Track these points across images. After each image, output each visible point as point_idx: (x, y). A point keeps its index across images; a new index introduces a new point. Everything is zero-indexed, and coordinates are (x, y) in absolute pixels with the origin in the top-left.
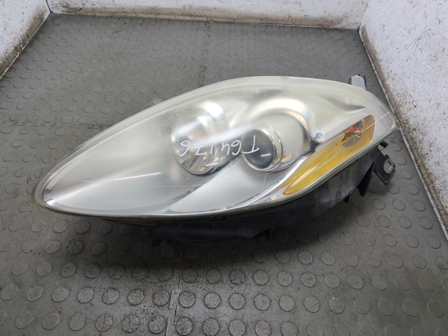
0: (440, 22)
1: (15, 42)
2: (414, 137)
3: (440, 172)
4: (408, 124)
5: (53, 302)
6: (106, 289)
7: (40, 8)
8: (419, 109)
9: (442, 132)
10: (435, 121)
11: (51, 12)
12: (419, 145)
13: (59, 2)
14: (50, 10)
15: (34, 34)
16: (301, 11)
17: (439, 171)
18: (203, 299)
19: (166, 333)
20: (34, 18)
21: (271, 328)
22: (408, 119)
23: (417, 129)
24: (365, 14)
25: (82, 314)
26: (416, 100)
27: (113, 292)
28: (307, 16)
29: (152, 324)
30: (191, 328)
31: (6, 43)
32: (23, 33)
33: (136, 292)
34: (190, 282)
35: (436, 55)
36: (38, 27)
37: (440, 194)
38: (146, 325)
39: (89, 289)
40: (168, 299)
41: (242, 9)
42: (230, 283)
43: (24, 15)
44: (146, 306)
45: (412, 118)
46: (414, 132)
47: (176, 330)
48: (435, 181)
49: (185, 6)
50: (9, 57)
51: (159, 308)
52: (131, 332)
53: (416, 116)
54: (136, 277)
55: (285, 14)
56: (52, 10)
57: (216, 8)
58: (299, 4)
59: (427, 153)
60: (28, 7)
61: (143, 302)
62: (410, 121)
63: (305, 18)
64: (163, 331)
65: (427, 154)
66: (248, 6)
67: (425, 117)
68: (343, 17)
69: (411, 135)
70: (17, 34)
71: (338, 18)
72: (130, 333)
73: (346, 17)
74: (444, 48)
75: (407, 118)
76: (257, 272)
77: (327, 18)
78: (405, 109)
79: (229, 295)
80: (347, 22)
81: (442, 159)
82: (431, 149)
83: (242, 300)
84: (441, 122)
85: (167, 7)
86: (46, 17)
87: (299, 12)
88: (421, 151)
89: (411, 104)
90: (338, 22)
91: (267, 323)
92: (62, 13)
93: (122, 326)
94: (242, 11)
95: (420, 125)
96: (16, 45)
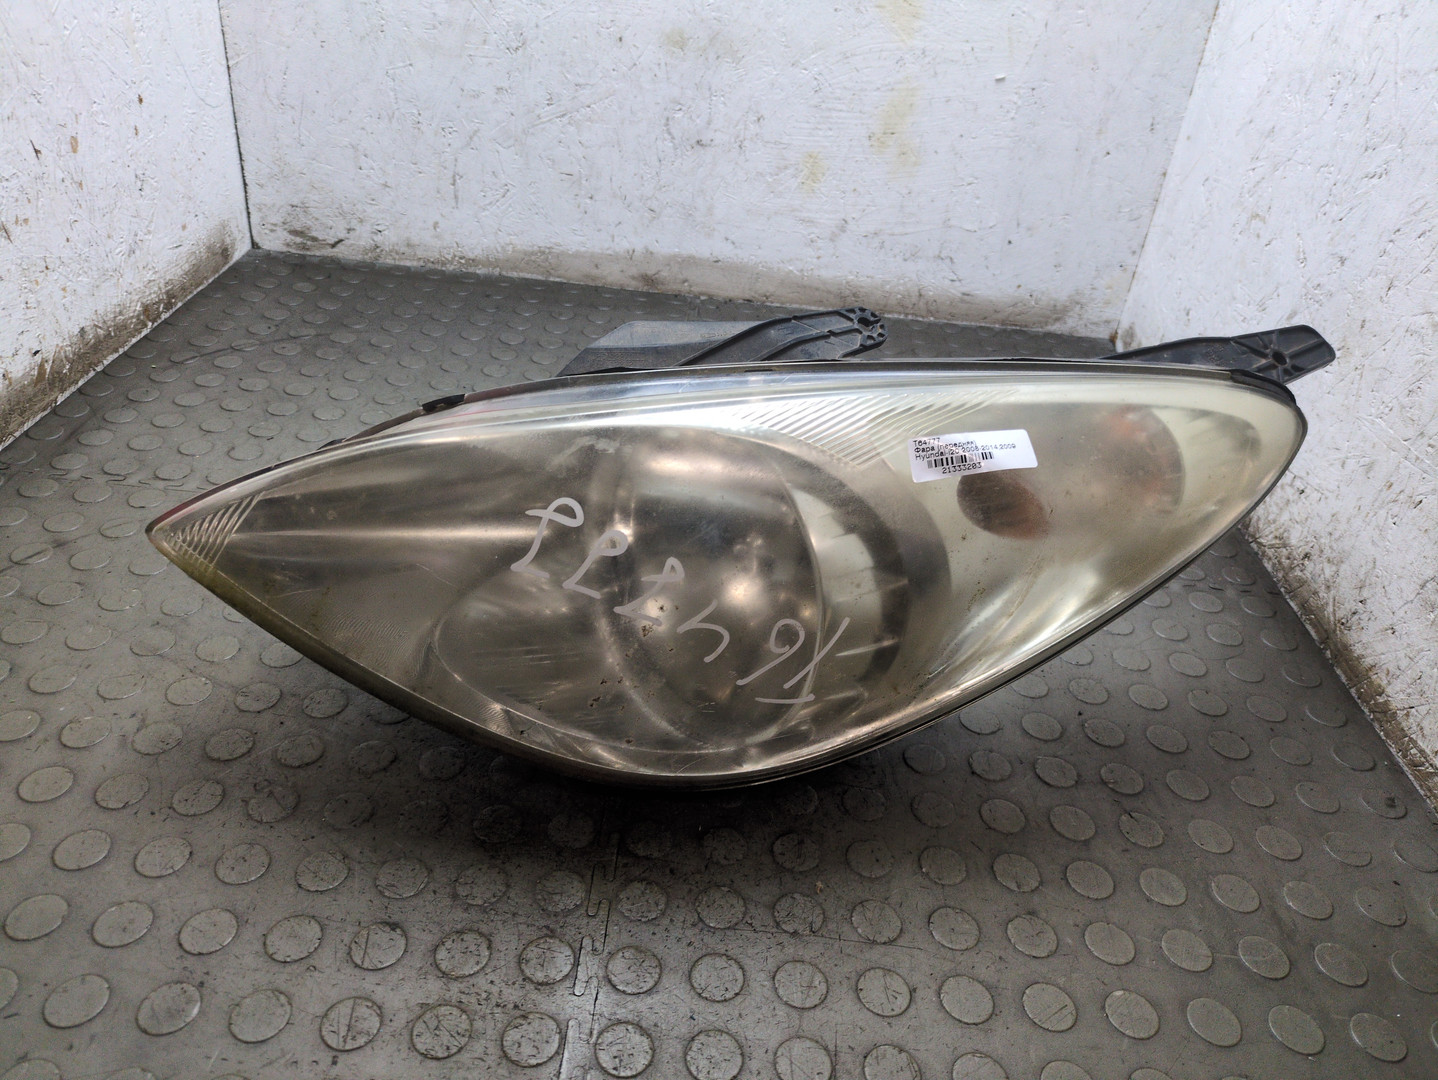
0: (1343, 261)
1: (147, 293)
2: (1309, 575)
3: (1401, 654)
4: (1285, 546)
5: (183, 953)
6: (363, 924)
7: (227, 228)
8: (1316, 495)
9: (1390, 538)
10: (1364, 514)
11: (254, 245)
12: (1325, 595)
13: (282, 220)
14: (252, 237)
15: (198, 287)
16: (953, 281)
17: (1396, 651)
18: (687, 972)
19: (561, 1066)
20: (209, 248)
21: (917, 1069)
22: (1285, 531)
23: (1315, 552)
24: (1130, 298)
25: (276, 993)
26: (1303, 474)
27: (384, 935)
28: (968, 295)
29: (513, 1035)
30: (649, 1057)
31: (125, 289)
32: (172, 278)
33: (462, 940)
34: (643, 920)
35: (1343, 344)
36: (214, 272)
37: (1411, 720)
38: (494, 1038)
39: (307, 921)
40: (569, 967)
41: (791, 268)
42: (774, 930)
43: (186, 233)
44: (497, 982)
45: (1297, 526)
46: (1306, 562)
47: (597, 1058)
48: (1389, 683)
49: (634, 251)
50: (125, 326)
51: (539, 990)
52: (440, 1055)
53: (1307, 519)
54: (467, 896)
55: (909, 286)
56: (257, 239)
57: (717, 262)
58: (948, 260)
59: (1353, 610)
60: (201, 216)
61: (488, 970)
62: (1292, 537)
63: (962, 301)
64: (551, 1058)
65: (1354, 613)
66: (809, 259)
67: (1334, 512)
68: (1068, 304)
69: (1300, 574)
70: (158, 275)
71: (1055, 306)
72: (438, 1059)
73: (1078, 303)
74: (1364, 321)
75: (1281, 531)
76: (861, 903)
77: (1025, 305)
78: (1274, 509)
79: (771, 965)
80: (1081, 319)
81: (1401, 613)
82: (1365, 594)
83: (817, 983)
84: (1383, 513)
85: (583, 249)
86: (237, 256)
87: (947, 282)
88: (1334, 610)
89: (1288, 489)
90: (1055, 316)
91: (903, 1054)
92: (285, 249)
93: (412, 1035)
94: (791, 271)
95: (1321, 537)
96: (147, 300)
